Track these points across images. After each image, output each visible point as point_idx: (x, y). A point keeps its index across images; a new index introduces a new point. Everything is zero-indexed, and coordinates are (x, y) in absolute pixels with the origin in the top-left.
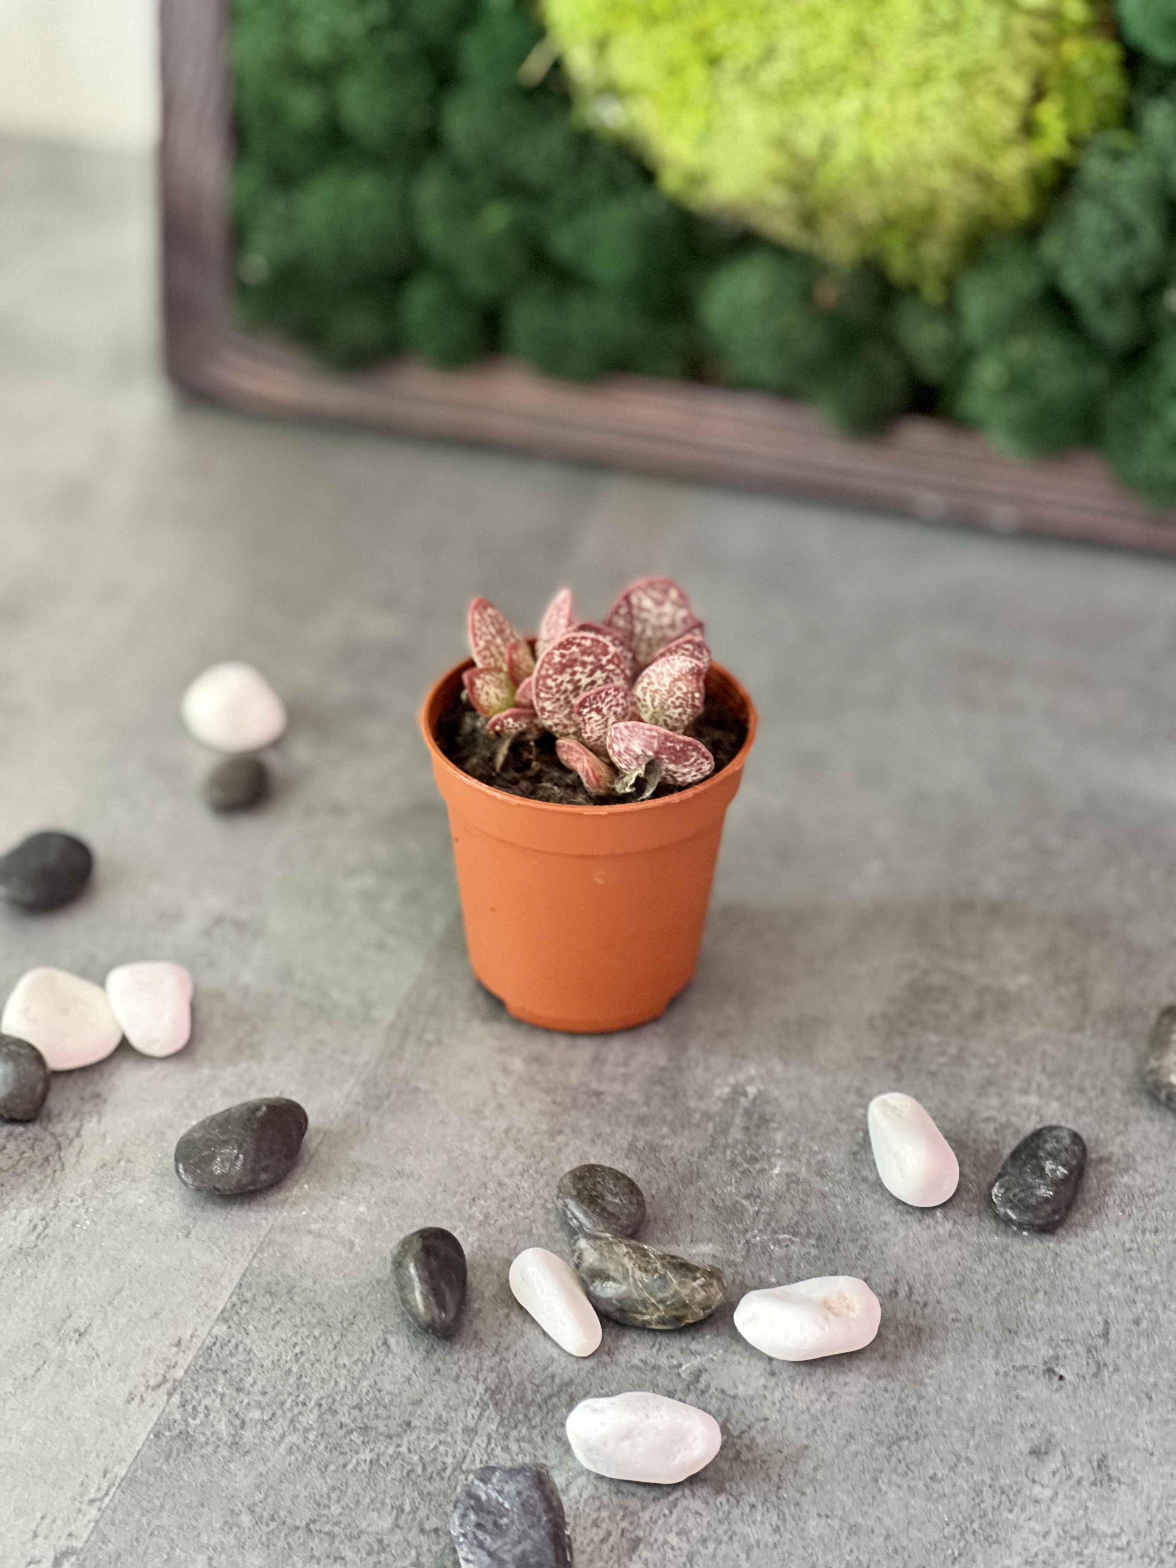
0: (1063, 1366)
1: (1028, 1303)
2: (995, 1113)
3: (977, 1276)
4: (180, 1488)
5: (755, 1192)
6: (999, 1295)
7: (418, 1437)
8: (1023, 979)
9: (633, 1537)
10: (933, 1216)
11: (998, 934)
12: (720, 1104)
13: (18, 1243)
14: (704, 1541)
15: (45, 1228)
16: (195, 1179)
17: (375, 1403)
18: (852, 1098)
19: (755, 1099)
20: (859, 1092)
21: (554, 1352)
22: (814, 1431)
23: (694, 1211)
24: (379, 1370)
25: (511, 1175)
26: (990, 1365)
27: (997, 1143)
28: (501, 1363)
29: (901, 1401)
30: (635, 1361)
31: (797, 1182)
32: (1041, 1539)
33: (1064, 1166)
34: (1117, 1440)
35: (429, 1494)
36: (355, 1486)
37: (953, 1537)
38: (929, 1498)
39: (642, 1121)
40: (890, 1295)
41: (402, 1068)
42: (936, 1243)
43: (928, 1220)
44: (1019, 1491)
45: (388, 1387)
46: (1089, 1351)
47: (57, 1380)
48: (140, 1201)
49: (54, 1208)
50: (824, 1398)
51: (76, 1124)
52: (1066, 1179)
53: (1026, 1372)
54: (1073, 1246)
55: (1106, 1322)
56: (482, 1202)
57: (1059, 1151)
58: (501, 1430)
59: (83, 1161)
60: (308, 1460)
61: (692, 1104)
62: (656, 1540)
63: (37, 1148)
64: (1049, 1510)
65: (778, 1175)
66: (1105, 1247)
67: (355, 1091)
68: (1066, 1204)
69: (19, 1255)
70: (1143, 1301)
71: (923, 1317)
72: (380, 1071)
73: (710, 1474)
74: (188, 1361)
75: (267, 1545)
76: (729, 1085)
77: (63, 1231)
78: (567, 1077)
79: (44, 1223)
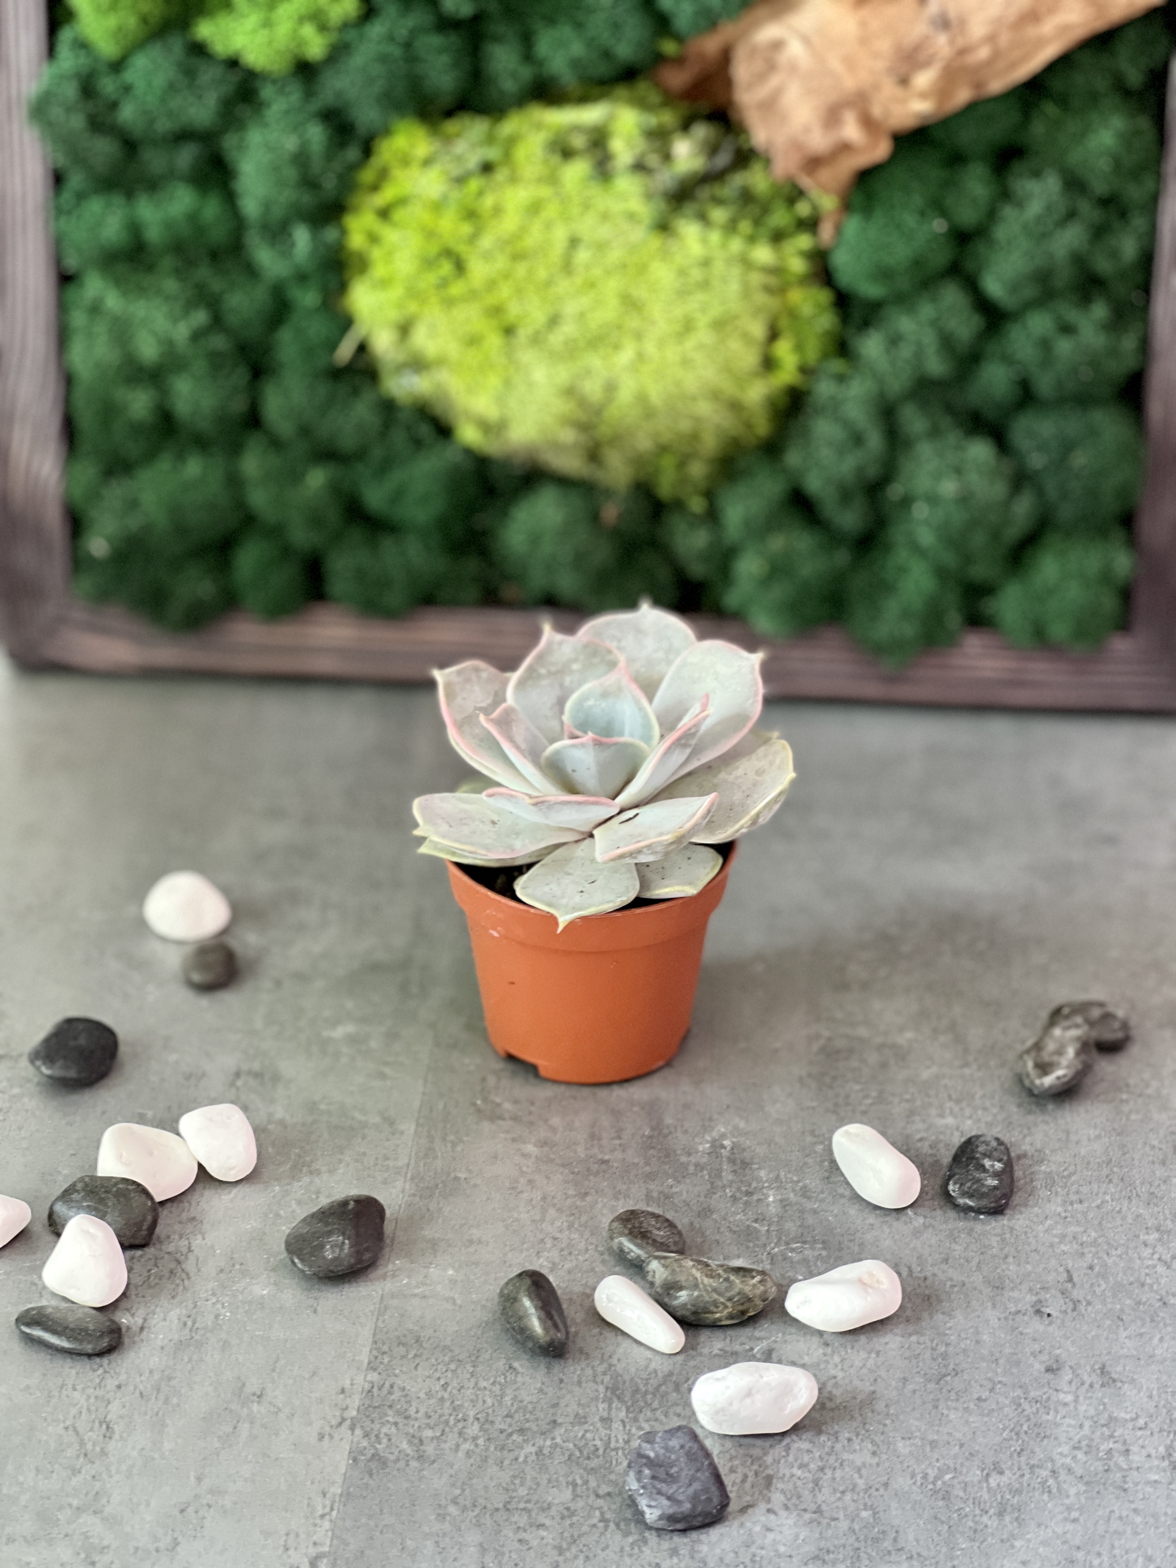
0: (1047, 1307)
1: (1003, 1266)
2: (924, 1135)
3: (957, 1253)
5: (761, 1217)
6: (979, 1263)
7: (566, 1430)
8: (909, 1035)
9: (764, 1475)
10: (906, 1214)
11: (877, 1005)
12: (706, 1156)
13: (176, 1337)
14: (822, 1469)
15: (194, 1323)
16: (310, 1267)
17: (521, 1411)
18: (809, 1139)
19: (732, 1149)
20: (812, 1133)
21: (649, 1354)
22: (875, 1380)
23: (718, 1237)
24: (515, 1387)
25: (561, 1231)
26: (992, 1315)
27: (934, 1155)
28: (610, 1368)
29: (933, 1349)
30: (716, 1351)
31: (790, 1204)
32: (1078, 1430)
33: (999, 1161)
34: (1109, 1353)
35: (592, 1469)
36: (530, 1473)
37: (1012, 1439)
38: (982, 1414)
39: (650, 1177)
41: (438, 1164)
42: (917, 1233)
43: (904, 1218)
44: (1048, 1399)
45: (528, 1399)
46: (1063, 1293)
47: (254, 1432)
48: (265, 1292)
49: (195, 1308)
50: (873, 1355)
51: (184, 1243)
52: (1003, 1171)
53: (1019, 1315)
54: (1021, 1221)
55: (1068, 1271)
56: (546, 1253)
57: (991, 1152)
58: (631, 1415)
59: (203, 1270)
60: (485, 1459)
61: (684, 1159)
62: (784, 1475)
63: (159, 1265)
64: (1076, 1409)
65: (773, 1202)
66: (1046, 1218)
67: (407, 1186)
68: (1008, 1190)
69: (180, 1346)
70: (1090, 1252)
71: (926, 1287)
72: (421, 1169)
73: (807, 1422)
74: (357, 1403)
75: (479, 1525)
76: (708, 1142)
77: (209, 1323)
78: (575, 1152)
79: (191, 1319)
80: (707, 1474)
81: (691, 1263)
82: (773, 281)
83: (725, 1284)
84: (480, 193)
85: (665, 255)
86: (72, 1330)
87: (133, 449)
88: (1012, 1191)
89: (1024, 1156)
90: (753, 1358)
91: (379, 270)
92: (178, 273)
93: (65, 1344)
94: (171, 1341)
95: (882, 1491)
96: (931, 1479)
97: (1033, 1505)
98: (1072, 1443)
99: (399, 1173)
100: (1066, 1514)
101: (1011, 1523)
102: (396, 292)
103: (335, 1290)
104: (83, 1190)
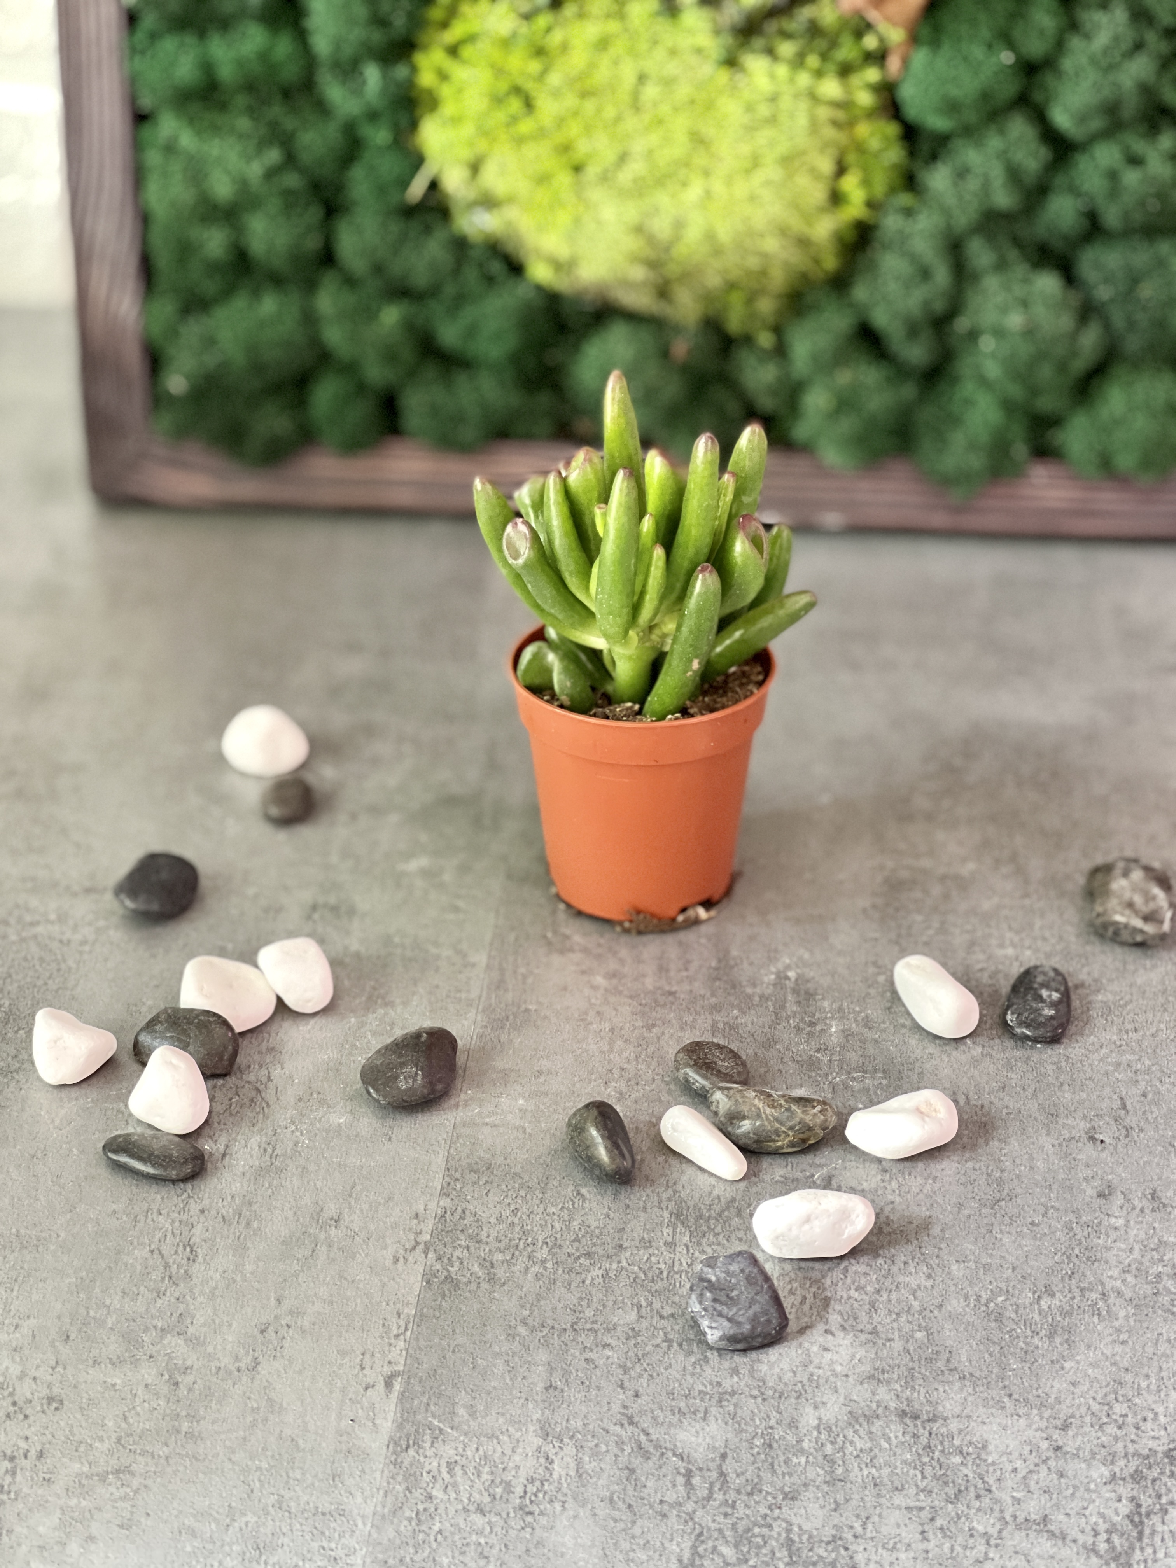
0: (1101, 1133)
1: (1058, 1094)
2: (984, 965)
3: (1014, 1081)
4: (463, 1316)
5: (823, 1047)
6: (1035, 1091)
7: (632, 1254)
8: (971, 866)
9: (822, 1297)
10: (965, 1044)
11: (940, 836)
12: (771, 988)
13: (256, 1163)
14: (878, 1291)
15: (274, 1150)
16: (385, 1097)
17: (589, 1235)
18: (871, 970)
19: (797, 980)
20: (875, 964)
21: (713, 1181)
22: (932, 1205)
23: (781, 1067)
24: (583, 1212)
25: (629, 1062)
26: (1046, 1141)
27: (993, 986)
28: (674, 1195)
29: (989, 1175)
30: (778, 1178)
31: (852, 1035)
32: (1128, 1253)
33: (1057, 991)
34: (1159, 1179)
35: (656, 1291)
36: (597, 1295)
37: (1063, 1262)
38: (1035, 1238)
39: (715, 1008)
41: (509, 996)
42: (975, 1062)
43: (962, 1048)
44: (1100, 1223)
45: (595, 1224)
46: (1116, 1120)
47: (332, 1255)
48: (342, 1120)
49: (274, 1135)
50: (930, 1181)
51: (264, 1072)
52: (1060, 1002)
53: (1073, 1141)
54: (1077, 1049)
55: (1122, 1099)
56: (613, 1084)
57: (1049, 982)
58: (694, 1240)
59: (282, 1098)
60: (553, 1282)
61: (749, 990)
62: (841, 1297)
63: (240, 1093)
64: (1126, 1232)
65: (836, 1032)
66: (1101, 1047)
67: (479, 1018)
68: (1064, 1020)
69: (261, 1172)
70: (1143, 1080)
71: (983, 1114)
72: (493, 1001)
73: (865, 1246)
74: (431, 1226)
75: (547, 1345)
76: (772, 973)
77: (289, 1150)
78: (643, 983)
79: (271, 1146)
80: (767, 1297)
81: (754, 1094)
82: (840, 115)
83: (786, 1114)
84: (549, 30)
85: (734, 88)
86: (158, 1157)
87: (210, 287)
88: (1068, 1021)
89: (1082, 985)
90: (813, 1185)
91: (448, 108)
92: (251, 111)
93: (151, 1170)
94: (252, 1167)
95: (936, 1312)
96: (983, 1301)
97: (1083, 1327)
98: (1121, 1266)
99: (471, 1005)
100: (1115, 1337)
101: (1061, 1344)
102: (468, 130)
103: (409, 1119)
104: (167, 1021)
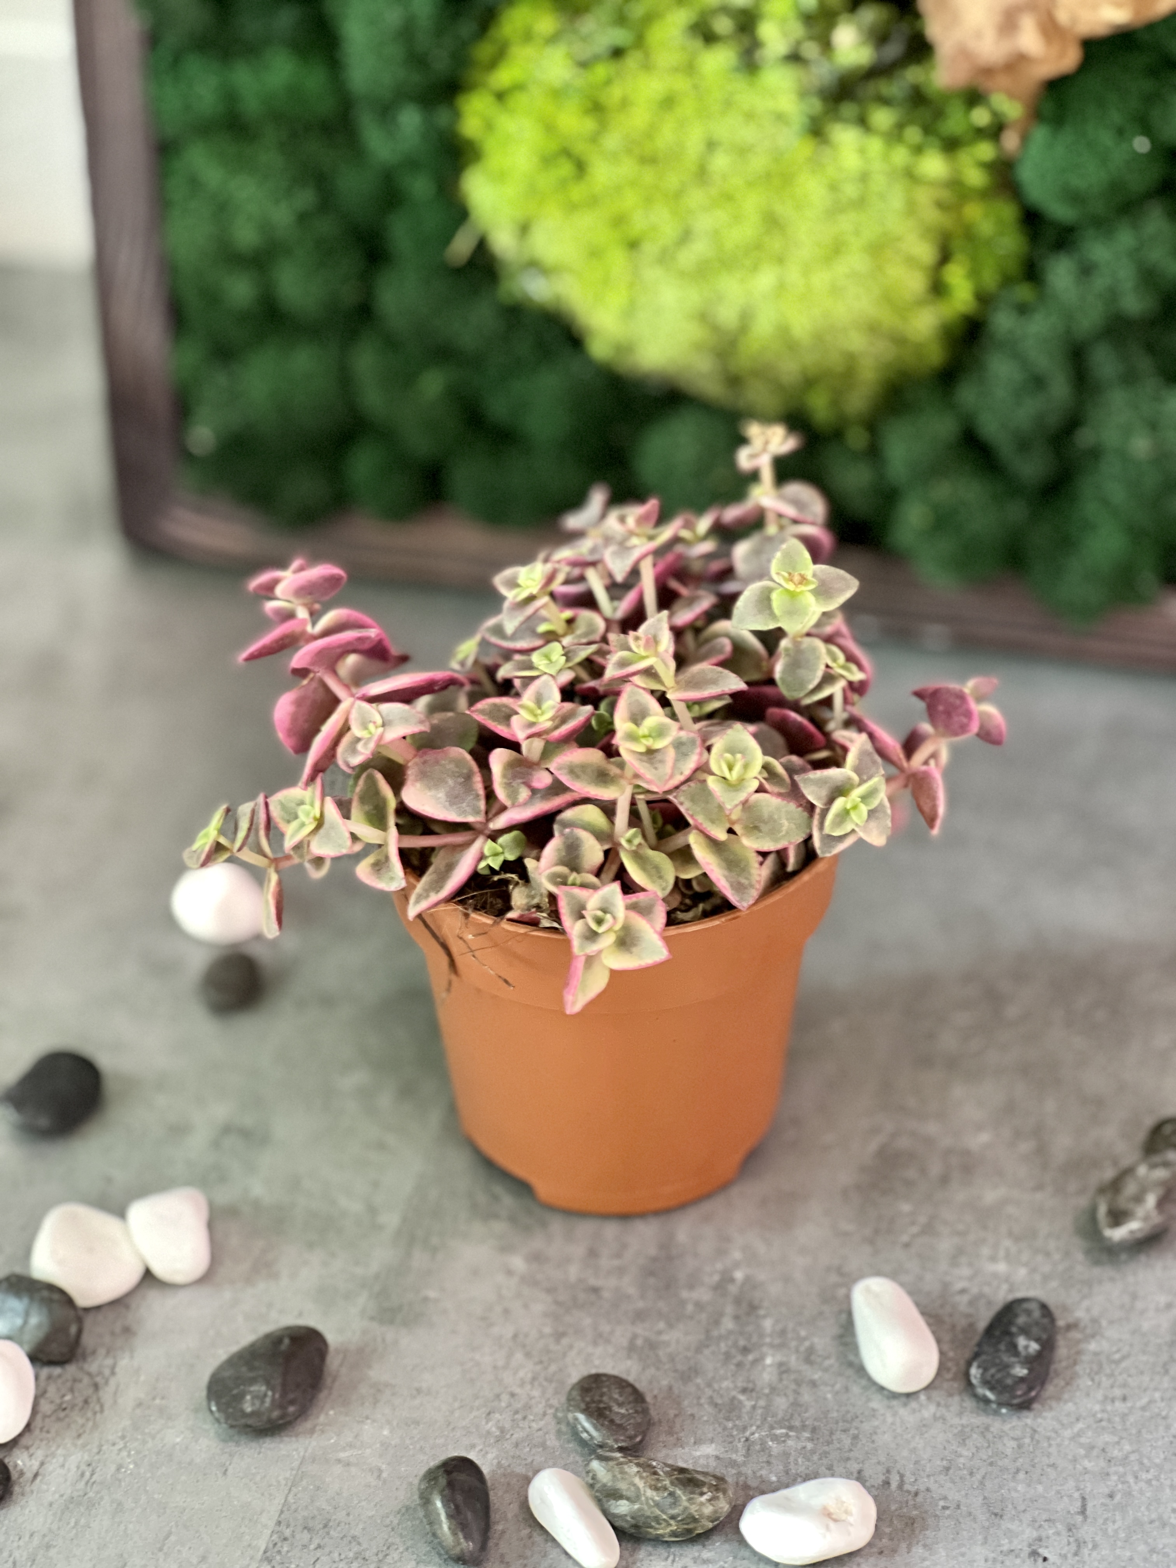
0: (1046, 1547)
1: (1011, 1485)
2: (967, 1284)
3: (962, 1460)
5: (750, 1386)
6: (984, 1478)
8: (984, 1137)
10: (916, 1401)
11: (958, 1091)
12: (711, 1293)
13: (69, 1491)
15: (92, 1475)
16: (227, 1418)
18: (833, 1278)
19: (743, 1285)
20: (839, 1271)
23: (695, 1410)
25: (522, 1384)
26: (979, 1552)
27: (972, 1316)
31: (787, 1371)
33: (1037, 1340)
39: (640, 1316)
40: (883, 1485)
42: (923, 1427)
43: (914, 1404)
46: (1070, 1530)
48: (178, 1440)
49: (98, 1453)
51: (109, 1362)
52: (1039, 1355)
53: (1013, 1556)
54: (1048, 1420)
55: (1084, 1499)
57: (1031, 1325)
59: (120, 1401)
61: (685, 1294)
63: (75, 1389)
65: (770, 1366)
66: (1078, 1420)
67: (369, 1305)
68: (1039, 1379)
69: (70, 1505)
70: (1116, 1473)
71: (915, 1507)
76: (717, 1272)
77: (109, 1477)
78: (566, 1272)
79: (91, 1469)
81: (635, 1469)
82: (947, 195)
83: (670, 1499)
84: (608, 82)
85: (815, 164)
87: (235, 334)
88: (1042, 1383)
89: (1074, 1326)
91: (493, 162)
94: (62, 1496)
102: (514, 189)
103: (254, 1444)
